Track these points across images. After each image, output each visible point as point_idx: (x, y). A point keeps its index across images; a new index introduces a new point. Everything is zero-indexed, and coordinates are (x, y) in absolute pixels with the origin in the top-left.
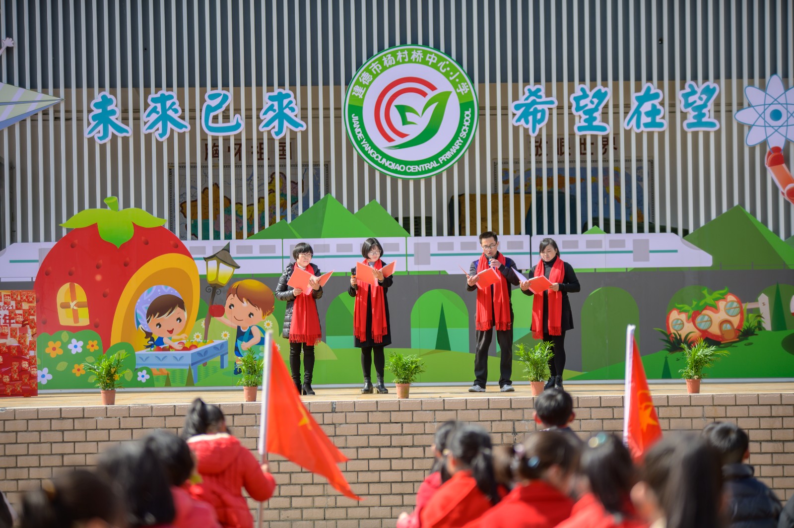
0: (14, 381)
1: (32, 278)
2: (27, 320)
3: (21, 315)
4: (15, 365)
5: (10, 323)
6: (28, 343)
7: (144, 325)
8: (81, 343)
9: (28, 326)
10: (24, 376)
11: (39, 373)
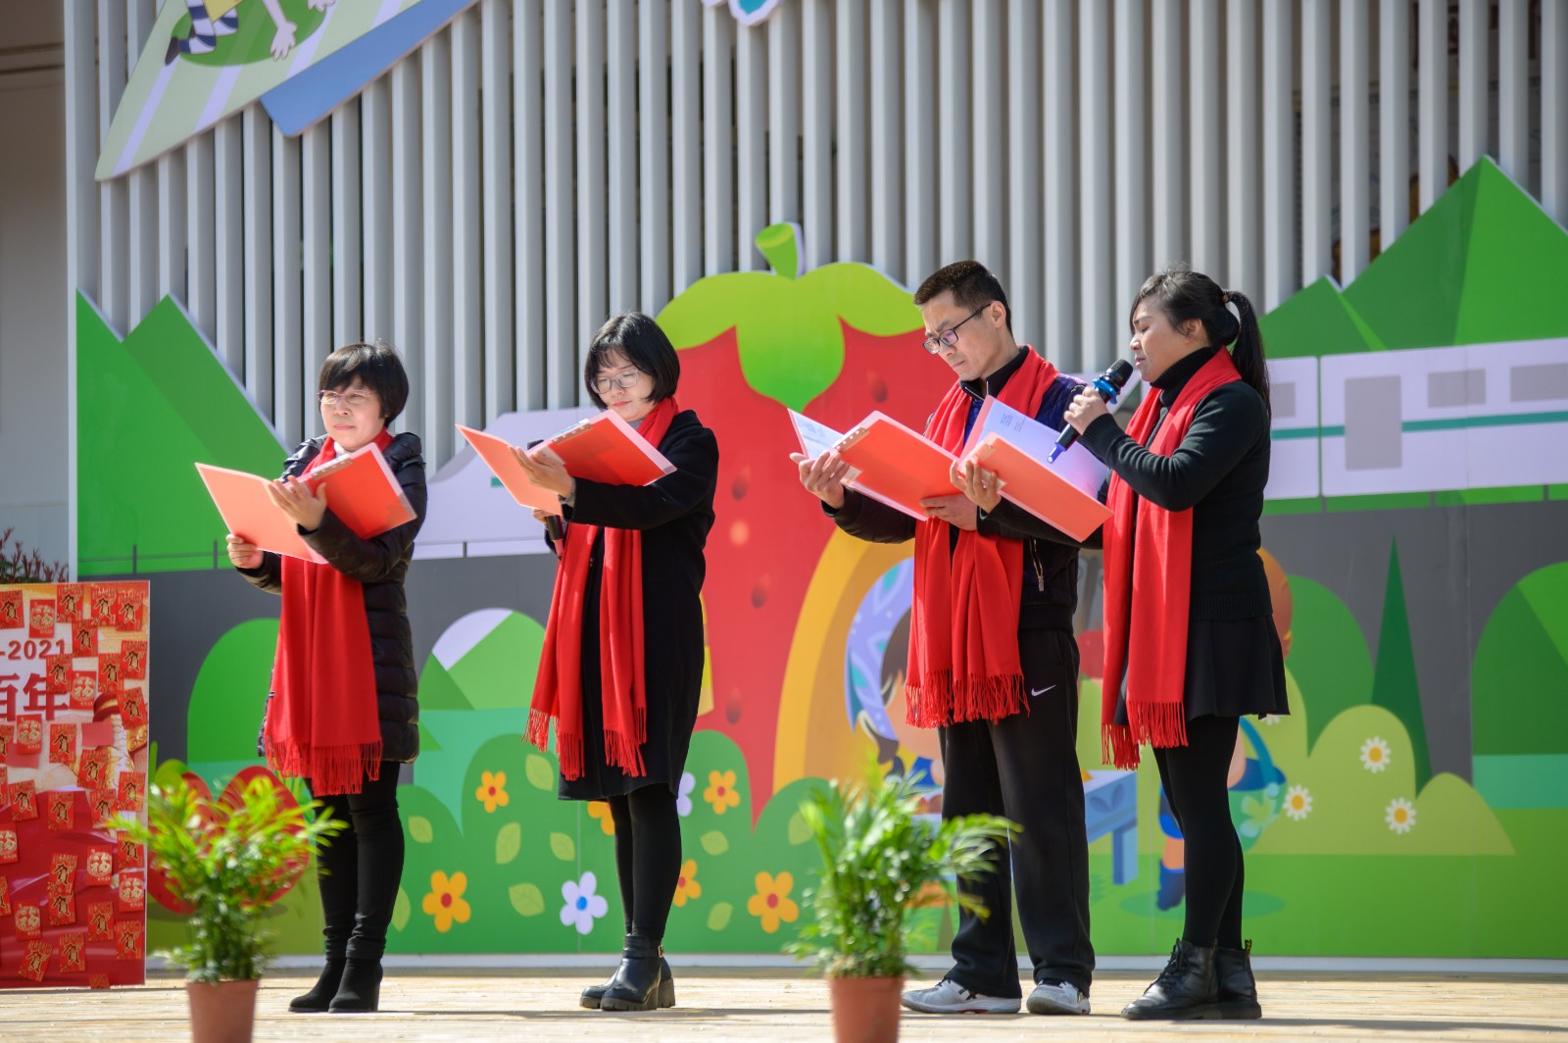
0: (55, 927)
2: (113, 697)
3: (91, 675)
4: (64, 865)
5: (50, 708)
6: (113, 783)
7: (872, 712)
9: (117, 719)
10: (93, 909)
11: (570, 891)
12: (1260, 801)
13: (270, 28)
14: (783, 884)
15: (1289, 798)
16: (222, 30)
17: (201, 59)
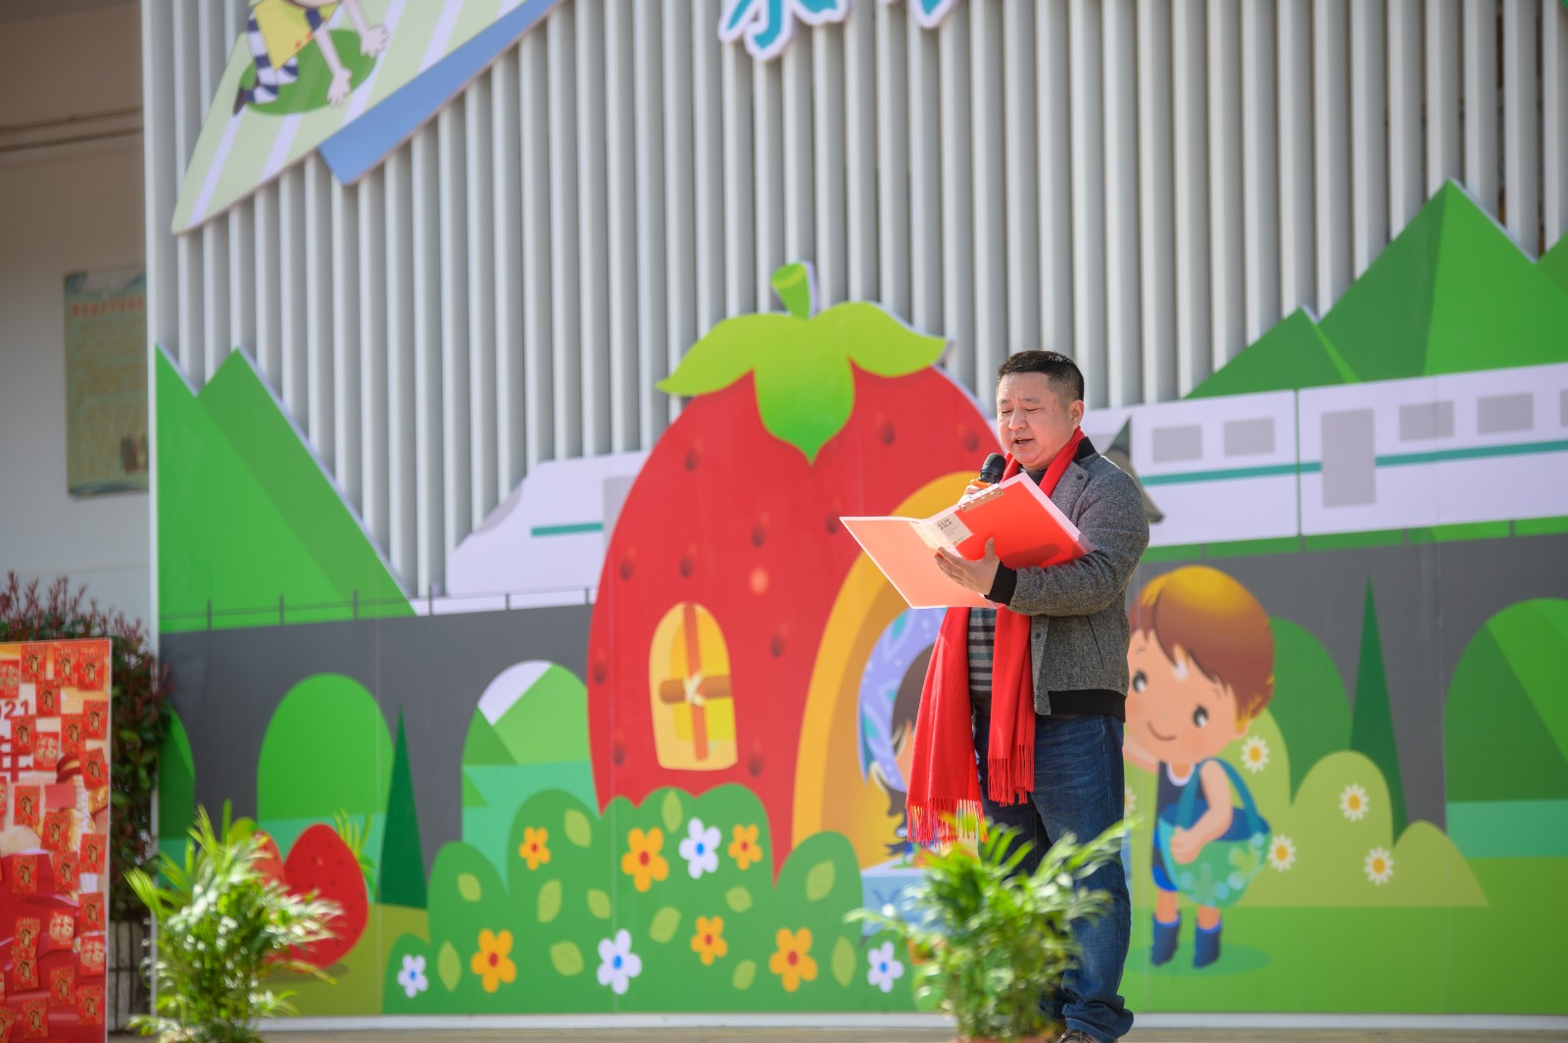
0: (18, 992)
1: (587, 591)
2: (75, 757)
3: (54, 735)
4: (27, 930)
5: (15, 770)
6: (75, 845)
7: (884, 763)
8: (712, 837)
9: (79, 780)
10: (56, 974)
11: (607, 949)
12: (1246, 850)
13: (326, 76)
14: (801, 941)
15: (1273, 848)
16: (284, 79)
17: (266, 109)
